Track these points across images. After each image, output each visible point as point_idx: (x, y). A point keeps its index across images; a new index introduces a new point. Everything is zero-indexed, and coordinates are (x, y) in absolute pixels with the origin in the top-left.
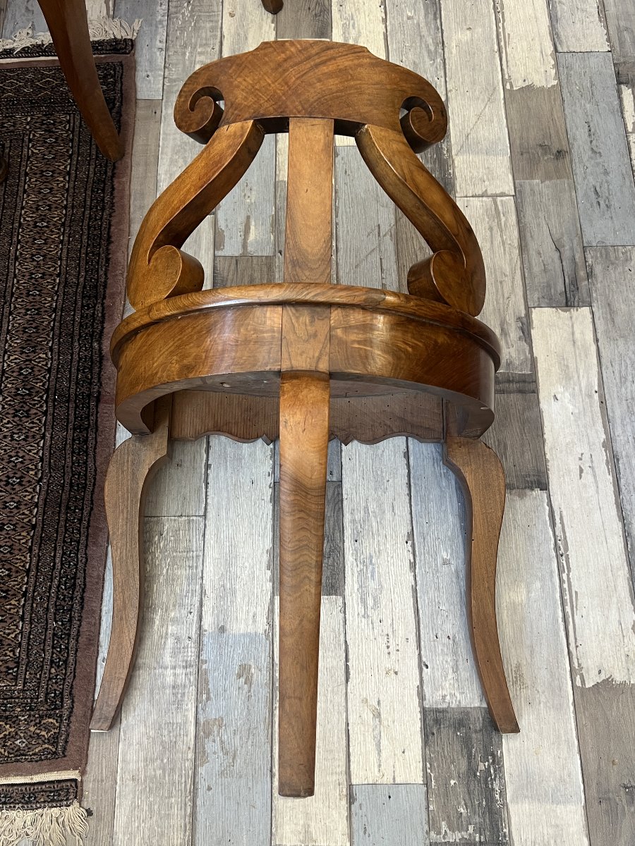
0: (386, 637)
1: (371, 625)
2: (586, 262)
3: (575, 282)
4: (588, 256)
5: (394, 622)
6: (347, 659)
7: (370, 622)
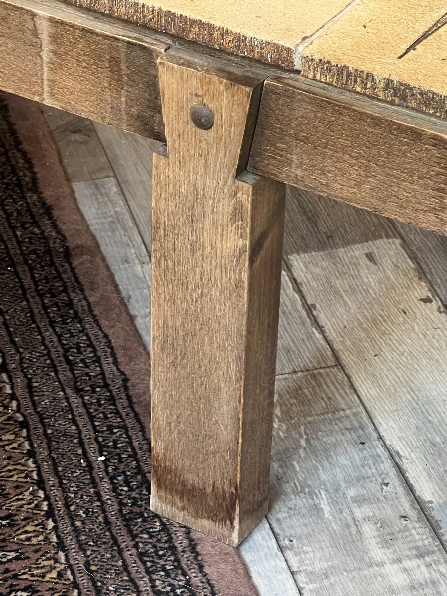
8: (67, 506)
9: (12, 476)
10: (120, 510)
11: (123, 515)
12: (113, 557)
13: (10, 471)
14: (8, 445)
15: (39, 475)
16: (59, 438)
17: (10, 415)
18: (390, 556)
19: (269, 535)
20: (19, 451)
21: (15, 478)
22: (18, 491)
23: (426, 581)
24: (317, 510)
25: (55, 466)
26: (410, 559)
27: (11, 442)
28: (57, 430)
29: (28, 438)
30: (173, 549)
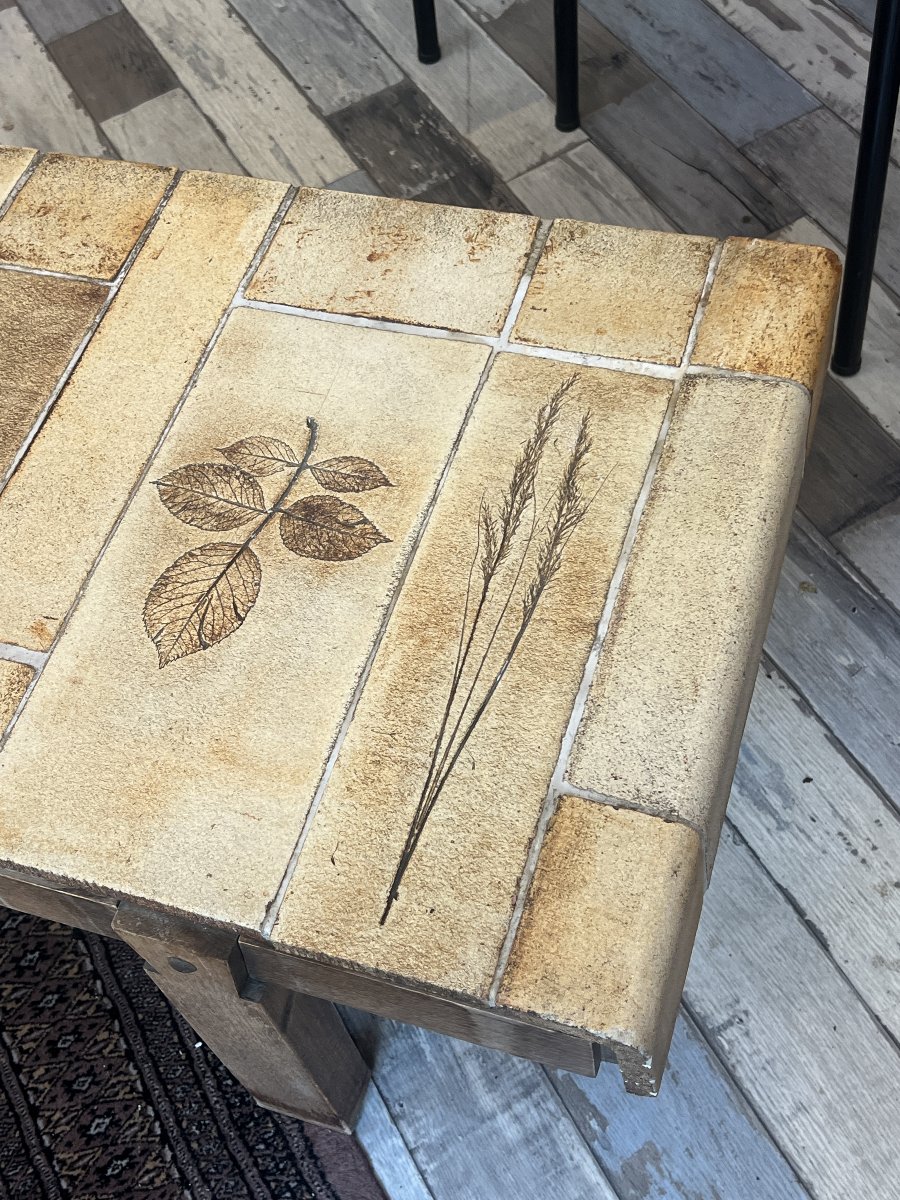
0: (840, 840)
1: (801, 836)
2: (756, 165)
3: (759, 197)
4: (755, 157)
5: (837, 808)
6: (800, 912)
7: (797, 831)
8: (178, 1123)
9: (117, 1094)
10: (231, 1115)
11: (234, 1122)
12: (237, 1183)
13: (114, 1086)
14: (105, 1047)
15: (143, 1084)
16: (152, 1024)
17: (96, 1003)
18: (500, 1101)
19: (379, 1103)
20: (116, 1054)
21: (120, 1096)
22: (128, 1113)
23: (539, 1130)
24: (418, 1052)
25: (156, 1066)
26: (519, 1101)
27: (107, 1042)
28: (147, 1012)
29: (122, 1032)
30: (291, 1156)
